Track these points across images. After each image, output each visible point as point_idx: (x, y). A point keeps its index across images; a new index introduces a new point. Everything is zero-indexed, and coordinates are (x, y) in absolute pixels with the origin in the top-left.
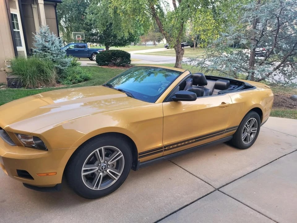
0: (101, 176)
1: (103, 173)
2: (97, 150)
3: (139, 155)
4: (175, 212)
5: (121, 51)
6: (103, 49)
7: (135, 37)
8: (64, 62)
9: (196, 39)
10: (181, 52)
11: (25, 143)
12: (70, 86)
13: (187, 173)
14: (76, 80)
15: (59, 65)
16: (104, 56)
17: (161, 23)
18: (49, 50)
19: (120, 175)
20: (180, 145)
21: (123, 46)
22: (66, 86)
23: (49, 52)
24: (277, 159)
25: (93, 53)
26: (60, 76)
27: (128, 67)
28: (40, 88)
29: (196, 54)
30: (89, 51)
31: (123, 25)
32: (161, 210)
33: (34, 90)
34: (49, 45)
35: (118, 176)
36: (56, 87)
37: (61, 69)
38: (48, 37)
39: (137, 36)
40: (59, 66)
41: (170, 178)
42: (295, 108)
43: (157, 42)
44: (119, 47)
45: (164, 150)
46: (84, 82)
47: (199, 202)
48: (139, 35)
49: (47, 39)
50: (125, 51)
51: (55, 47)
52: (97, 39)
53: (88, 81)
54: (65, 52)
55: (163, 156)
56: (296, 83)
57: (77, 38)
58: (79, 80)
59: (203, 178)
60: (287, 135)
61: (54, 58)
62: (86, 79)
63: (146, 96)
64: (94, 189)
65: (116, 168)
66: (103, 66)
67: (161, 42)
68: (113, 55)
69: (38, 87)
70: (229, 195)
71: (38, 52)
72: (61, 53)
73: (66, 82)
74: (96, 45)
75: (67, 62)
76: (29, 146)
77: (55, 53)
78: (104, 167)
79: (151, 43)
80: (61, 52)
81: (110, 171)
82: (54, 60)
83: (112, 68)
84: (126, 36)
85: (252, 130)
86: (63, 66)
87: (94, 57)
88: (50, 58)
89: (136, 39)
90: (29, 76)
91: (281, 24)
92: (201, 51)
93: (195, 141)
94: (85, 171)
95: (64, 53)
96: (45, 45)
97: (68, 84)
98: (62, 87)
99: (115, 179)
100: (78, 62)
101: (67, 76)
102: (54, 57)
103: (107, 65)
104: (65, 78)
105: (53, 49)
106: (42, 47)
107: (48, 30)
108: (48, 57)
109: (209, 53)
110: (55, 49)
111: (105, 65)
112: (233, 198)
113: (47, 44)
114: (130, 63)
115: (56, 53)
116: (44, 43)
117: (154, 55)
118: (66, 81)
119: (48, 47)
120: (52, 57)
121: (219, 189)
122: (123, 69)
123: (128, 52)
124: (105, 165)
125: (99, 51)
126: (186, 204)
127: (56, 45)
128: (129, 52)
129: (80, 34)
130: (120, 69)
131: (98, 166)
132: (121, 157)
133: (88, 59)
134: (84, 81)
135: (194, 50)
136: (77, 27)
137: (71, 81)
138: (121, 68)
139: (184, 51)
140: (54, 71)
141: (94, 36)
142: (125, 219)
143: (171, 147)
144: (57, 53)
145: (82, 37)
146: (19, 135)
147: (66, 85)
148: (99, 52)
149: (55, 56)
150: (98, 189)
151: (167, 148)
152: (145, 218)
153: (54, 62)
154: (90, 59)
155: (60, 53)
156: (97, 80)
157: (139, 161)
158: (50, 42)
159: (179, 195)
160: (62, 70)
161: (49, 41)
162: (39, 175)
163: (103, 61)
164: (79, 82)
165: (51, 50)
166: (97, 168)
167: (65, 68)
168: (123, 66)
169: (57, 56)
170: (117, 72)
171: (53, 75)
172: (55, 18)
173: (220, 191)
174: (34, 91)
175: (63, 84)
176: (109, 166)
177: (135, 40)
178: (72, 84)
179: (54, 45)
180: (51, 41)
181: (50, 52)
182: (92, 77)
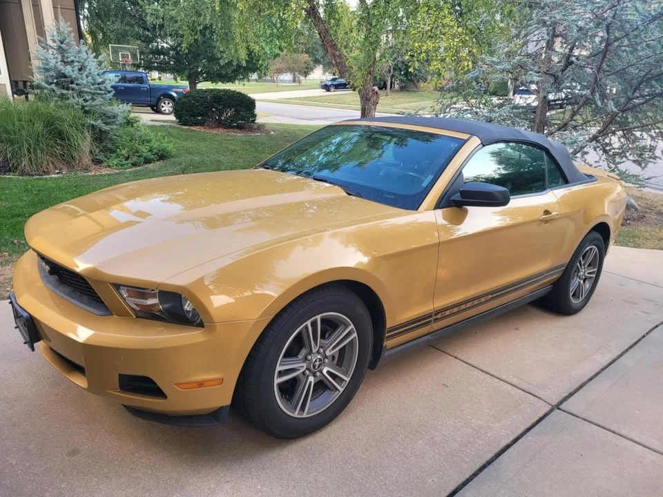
0: (310, 382)
1: (314, 375)
2: (309, 323)
3: (389, 332)
4: (489, 463)
5: (235, 91)
6: (184, 88)
7: (260, 62)
8: (110, 114)
9: (392, 70)
10: (372, 99)
11: (138, 309)
12: (127, 170)
13: (477, 372)
14: (139, 156)
15: (99, 121)
16: (194, 104)
17: (327, 32)
18: (72, 83)
19: (348, 379)
20: (463, 307)
21: (228, 82)
22: (117, 171)
23: (73, 90)
24: (644, 336)
25: (162, 95)
26: (101, 148)
27: (251, 129)
28: (53, 176)
29: (392, 105)
30: (152, 90)
31: (237, 31)
32: (455, 459)
33: (41, 179)
34: (73, 71)
35: (344, 382)
36: (93, 173)
37: (103, 130)
38: (69, 53)
39: (264, 60)
40: (99, 123)
41: (444, 385)
42: (629, 224)
43: (302, 75)
44: (220, 83)
45: (435, 320)
46: (158, 163)
47: (529, 436)
48: (269, 56)
49: (68, 58)
50: (243, 93)
51: (87, 77)
52: (169, 63)
53: (165, 161)
54: (110, 89)
55: (428, 334)
56: (626, 170)
57: (120, 59)
58: (148, 157)
59: (515, 381)
60: (638, 284)
61: (85, 104)
62: (162, 156)
63: (389, 193)
64: (296, 415)
65: (337, 365)
66: (191, 125)
67: (312, 76)
68: (215, 102)
69: (48, 173)
70: (588, 419)
71: (46, 88)
72: (103, 92)
73: (115, 162)
74: (160, 79)
75: (118, 115)
76: (148, 315)
77: (87, 92)
78: (317, 363)
79: (288, 77)
80: (101, 90)
81: (329, 372)
82: (87, 108)
83: (215, 131)
84: (243, 57)
85: (589, 273)
86: (106, 124)
87: (163, 104)
88: (77, 104)
89: (262, 65)
90: (26, 146)
91: (612, 41)
92: (402, 98)
93: (491, 299)
94: (281, 374)
95: (109, 92)
96: (63, 71)
97: (122, 165)
98: (108, 172)
99: (337, 389)
100: (132, 115)
101: (117, 147)
102: (86, 101)
103: (201, 124)
104: (112, 151)
105: (85, 82)
106: (55, 75)
107: (69, 36)
108: (72, 101)
109: (445, 101)
110: (87, 82)
111: (196, 124)
112: (599, 426)
113: (68, 70)
114: (253, 121)
115: (91, 93)
116: (62, 67)
117: (297, 104)
118: (117, 160)
119: (70, 77)
120: (81, 100)
121: (561, 407)
122: (239, 135)
123: (249, 95)
124: (319, 357)
125: (176, 92)
126: (504, 443)
127: (90, 73)
128: (252, 96)
129: (128, 50)
130: (233, 134)
131: (306, 359)
132: (352, 340)
133: (149, 108)
134: (158, 160)
135: (387, 95)
136: (120, 31)
137: (127, 159)
138: (234, 132)
139: (379, 98)
140: (87, 134)
141: (162, 57)
142: (385, 484)
143: (448, 313)
144: (93, 91)
145: (134, 56)
146: (122, 287)
147: (116, 169)
148: (175, 95)
149: (88, 98)
150: (305, 415)
151: (439, 316)
152: (430, 481)
153: (86, 112)
154: (153, 109)
155: (98, 92)
156: (186, 159)
157: (386, 346)
158: (76, 64)
159: (480, 422)
160: (106, 132)
161: (72, 62)
162: (181, 386)
163: (191, 116)
164: (146, 163)
165: (77, 84)
166: (305, 365)
167: (112, 129)
168: (240, 127)
169: (93, 99)
170: (228, 140)
171: (85, 144)
172: (74, 8)
173: (563, 411)
174: (41, 182)
175: (109, 166)
176: (326, 361)
177: (258, 69)
178: (131, 167)
179: (86, 73)
180: (78, 62)
181: (77, 88)
182: (174, 152)
